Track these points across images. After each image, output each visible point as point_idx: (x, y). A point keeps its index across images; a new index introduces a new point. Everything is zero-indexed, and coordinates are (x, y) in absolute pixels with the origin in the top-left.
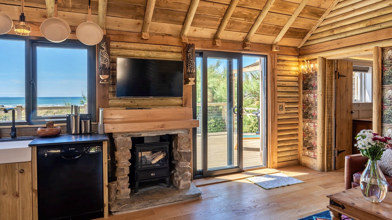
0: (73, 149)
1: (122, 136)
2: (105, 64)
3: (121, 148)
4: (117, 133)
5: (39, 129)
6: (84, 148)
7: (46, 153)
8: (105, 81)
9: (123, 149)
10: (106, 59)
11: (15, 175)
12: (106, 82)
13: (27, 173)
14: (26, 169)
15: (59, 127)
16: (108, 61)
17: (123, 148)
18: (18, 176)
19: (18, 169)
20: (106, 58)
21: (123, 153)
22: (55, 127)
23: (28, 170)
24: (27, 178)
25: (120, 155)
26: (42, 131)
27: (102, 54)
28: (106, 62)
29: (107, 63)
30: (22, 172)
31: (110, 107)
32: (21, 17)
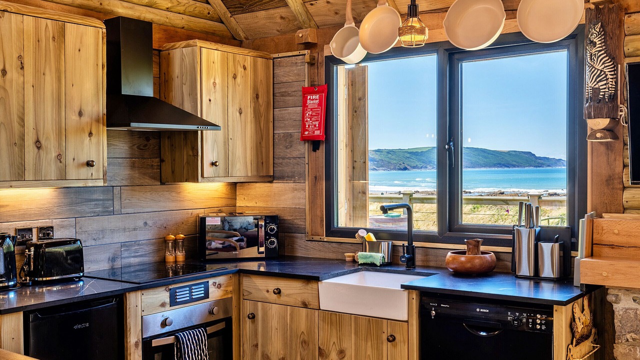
0: (485, 311)
1: (635, 301)
2: (597, 86)
3: (628, 336)
4: (620, 289)
5: (449, 254)
6: (509, 313)
7: (433, 309)
8: (598, 135)
9: (634, 339)
10: (601, 71)
11: (382, 343)
12: (601, 138)
13: (399, 344)
14: (399, 335)
15: (492, 253)
16: (609, 76)
17: (634, 336)
18: (386, 346)
19: (386, 332)
20: (600, 68)
21: (635, 351)
22: (483, 253)
23: (402, 339)
24: (400, 354)
25: (626, 355)
26: (454, 259)
27: (591, 60)
28: (600, 81)
29: (605, 84)
30: (392, 339)
31: (628, 211)
32: (410, 7)
